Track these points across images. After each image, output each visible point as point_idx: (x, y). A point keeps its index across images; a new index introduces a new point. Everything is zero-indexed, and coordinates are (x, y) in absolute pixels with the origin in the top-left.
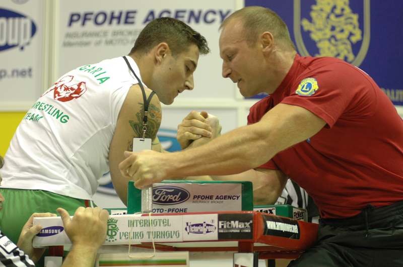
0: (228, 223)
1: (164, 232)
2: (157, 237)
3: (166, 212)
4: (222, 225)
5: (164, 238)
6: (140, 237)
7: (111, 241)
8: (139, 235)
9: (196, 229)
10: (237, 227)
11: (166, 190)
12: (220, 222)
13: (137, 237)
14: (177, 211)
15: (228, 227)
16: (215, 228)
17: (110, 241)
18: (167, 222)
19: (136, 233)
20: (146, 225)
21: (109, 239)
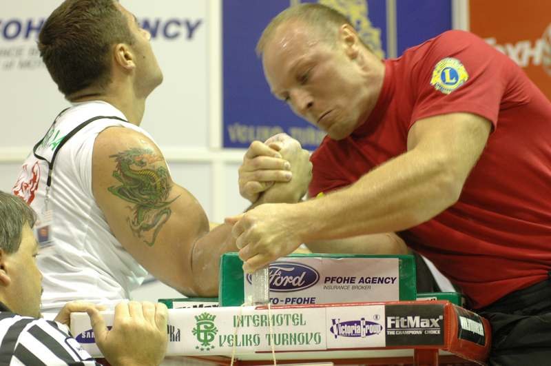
0: (403, 320)
1: (295, 334)
2: (283, 344)
3: (283, 303)
4: (394, 322)
5: (295, 343)
6: (253, 344)
7: (205, 350)
8: (252, 339)
9: (349, 329)
10: (418, 326)
11: (282, 269)
12: (389, 319)
13: (249, 342)
14: (300, 301)
15: (403, 326)
16: (381, 328)
17: (202, 349)
18: (299, 318)
19: (247, 336)
20: (264, 324)
21: (201, 347)
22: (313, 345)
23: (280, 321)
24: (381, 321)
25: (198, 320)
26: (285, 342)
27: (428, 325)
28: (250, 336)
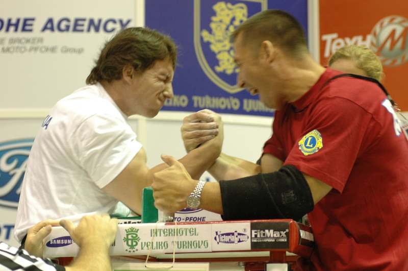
0: (262, 232)
1: (191, 242)
2: (183, 248)
3: (184, 221)
4: (256, 234)
5: (191, 248)
6: (164, 248)
7: (132, 252)
8: (163, 245)
9: (227, 238)
10: (272, 236)
12: (253, 231)
13: (161, 247)
14: (195, 219)
16: (248, 237)
17: (130, 251)
18: (194, 231)
19: (159, 243)
20: (171, 235)
21: (129, 250)
22: (203, 249)
23: (181, 233)
24: (248, 233)
25: (127, 232)
26: (185, 247)
27: (278, 236)
28: (162, 242)
